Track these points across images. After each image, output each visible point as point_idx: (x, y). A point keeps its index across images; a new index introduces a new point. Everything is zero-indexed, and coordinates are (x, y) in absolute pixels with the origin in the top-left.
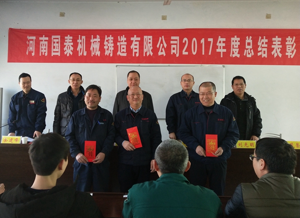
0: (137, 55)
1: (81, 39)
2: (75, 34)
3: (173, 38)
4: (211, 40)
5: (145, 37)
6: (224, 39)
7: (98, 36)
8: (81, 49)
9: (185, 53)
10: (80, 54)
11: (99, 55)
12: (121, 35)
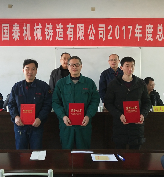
0: (72, 39)
1: (26, 26)
2: (22, 22)
3: (100, 25)
4: (130, 27)
5: (78, 25)
6: (141, 27)
7: (40, 24)
8: (26, 35)
9: (110, 38)
10: (26, 39)
11: (41, 40)
12: (59, 23)
